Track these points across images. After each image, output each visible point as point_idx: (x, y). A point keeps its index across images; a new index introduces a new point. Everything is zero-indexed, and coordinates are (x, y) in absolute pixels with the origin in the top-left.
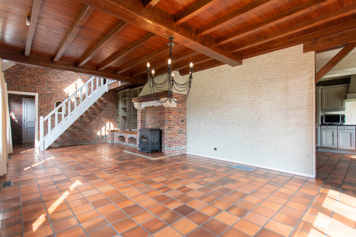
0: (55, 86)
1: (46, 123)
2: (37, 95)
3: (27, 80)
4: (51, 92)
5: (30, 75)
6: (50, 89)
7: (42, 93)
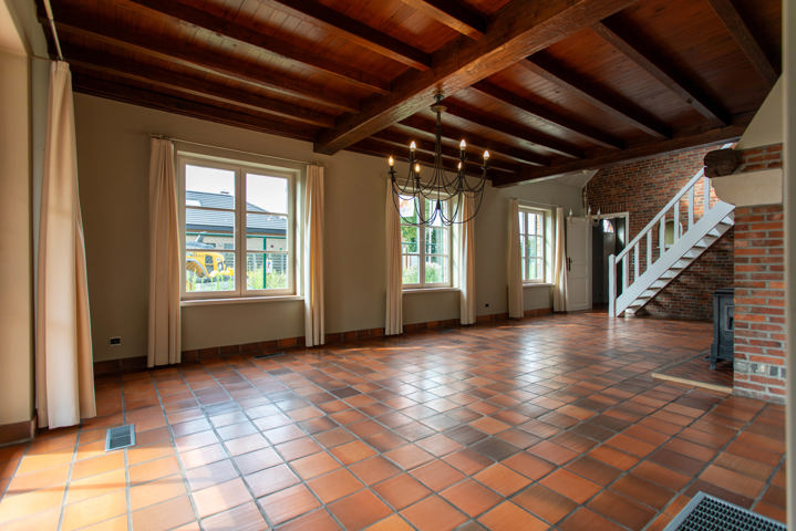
0: (660, 191)
1: (619, 266)
2: (626, 215)
3: (613, 192)
4: (652, 204)
5: (617, 183)
6: (649, 199)
7: (636, 209)
